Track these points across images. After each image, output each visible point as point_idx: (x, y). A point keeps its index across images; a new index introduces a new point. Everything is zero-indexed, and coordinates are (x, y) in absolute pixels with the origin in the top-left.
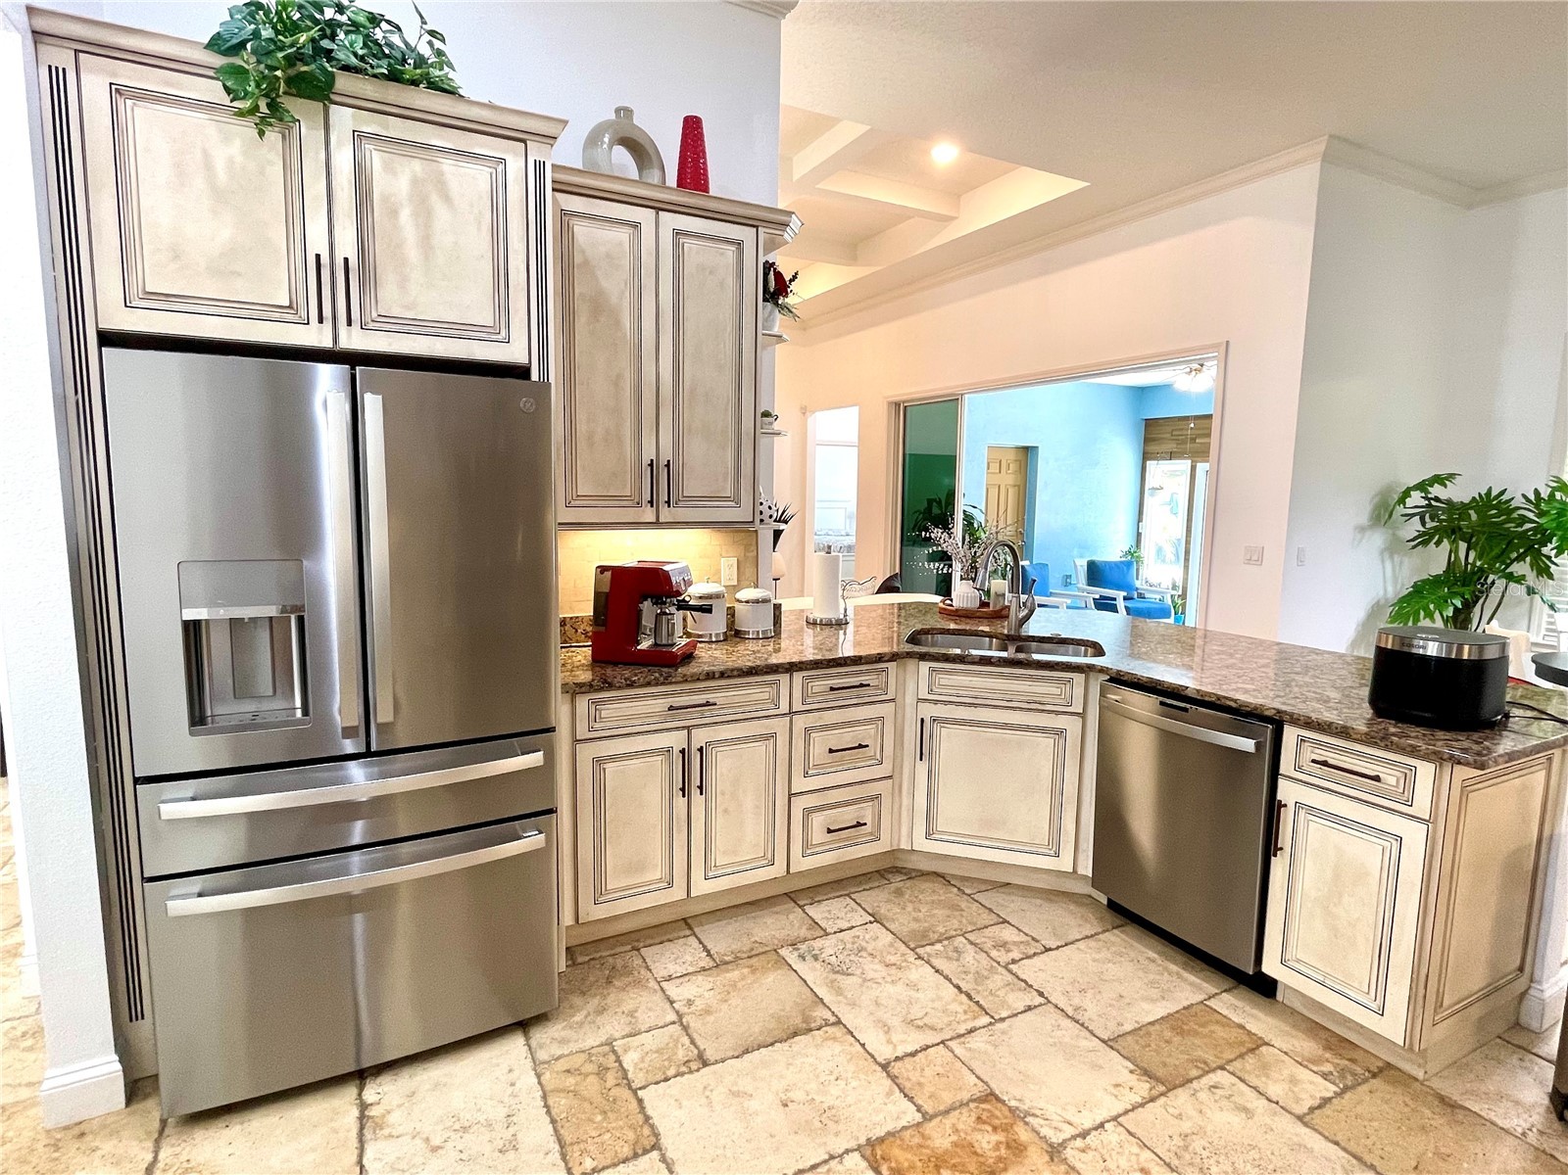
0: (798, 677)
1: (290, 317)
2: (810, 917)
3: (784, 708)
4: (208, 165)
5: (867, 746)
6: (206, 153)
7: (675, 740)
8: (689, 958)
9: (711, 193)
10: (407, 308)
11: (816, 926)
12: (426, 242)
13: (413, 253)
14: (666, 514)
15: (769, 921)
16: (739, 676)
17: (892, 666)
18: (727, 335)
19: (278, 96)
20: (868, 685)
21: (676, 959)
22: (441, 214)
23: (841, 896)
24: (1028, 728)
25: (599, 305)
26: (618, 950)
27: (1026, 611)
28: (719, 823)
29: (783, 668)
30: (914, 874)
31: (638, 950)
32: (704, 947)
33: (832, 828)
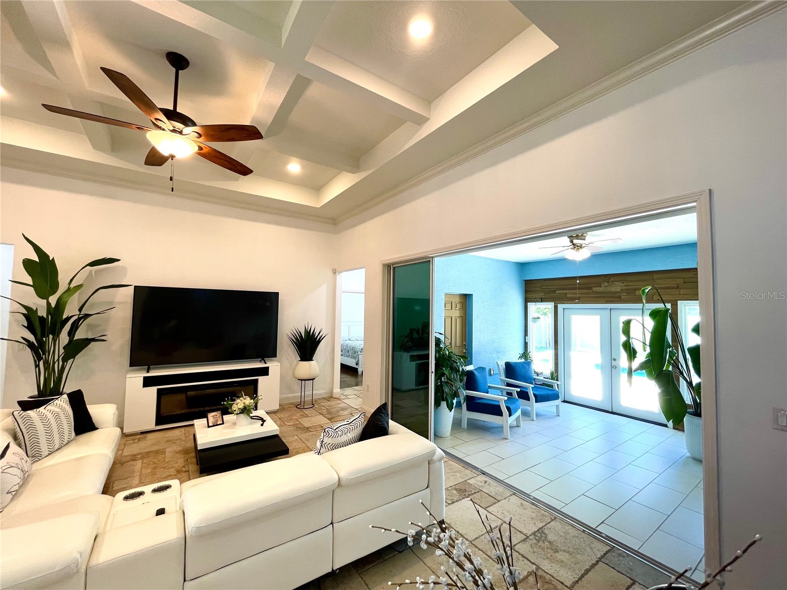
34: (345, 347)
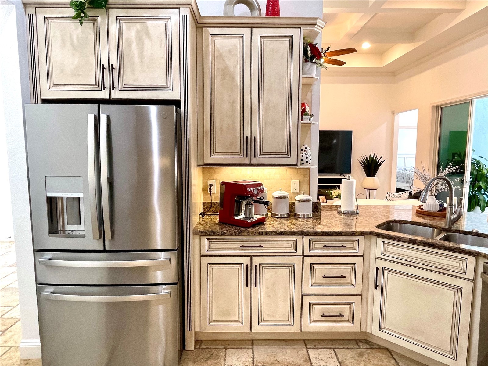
0: (307, 239)
1: (96, 89)
2: (309, 355)
3: (299, 252)
4: (71, 38)
5: (345, 277)
6: (71, 34)
7: (245, 261)
8: (243, 359)
9: (281, 16)
10: (135, 81)
11: (309, 361)
12: (141, 54)
13: (137, 60)
14: (254, 161)
15: (288, 351)
16: (275, 235)
17: (361, 238)
18: (285, 79)
19: (85, 9)
20: (346, 247)
21: (238, 358)
22: (147, 42)
23: (330, 348)
24: (438, 283)
25: (226, 72)
26: (218, 347)
27: (456, 216)
28: (265, 301)
29: (297, 233)
30: (374, 347)
31: (226, 349)
32: (253, 356)
33: (325, 314)
34: (400, 175)
